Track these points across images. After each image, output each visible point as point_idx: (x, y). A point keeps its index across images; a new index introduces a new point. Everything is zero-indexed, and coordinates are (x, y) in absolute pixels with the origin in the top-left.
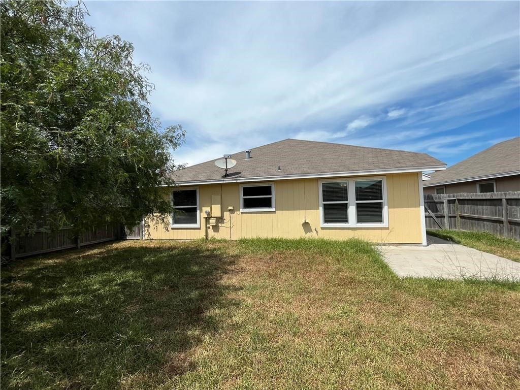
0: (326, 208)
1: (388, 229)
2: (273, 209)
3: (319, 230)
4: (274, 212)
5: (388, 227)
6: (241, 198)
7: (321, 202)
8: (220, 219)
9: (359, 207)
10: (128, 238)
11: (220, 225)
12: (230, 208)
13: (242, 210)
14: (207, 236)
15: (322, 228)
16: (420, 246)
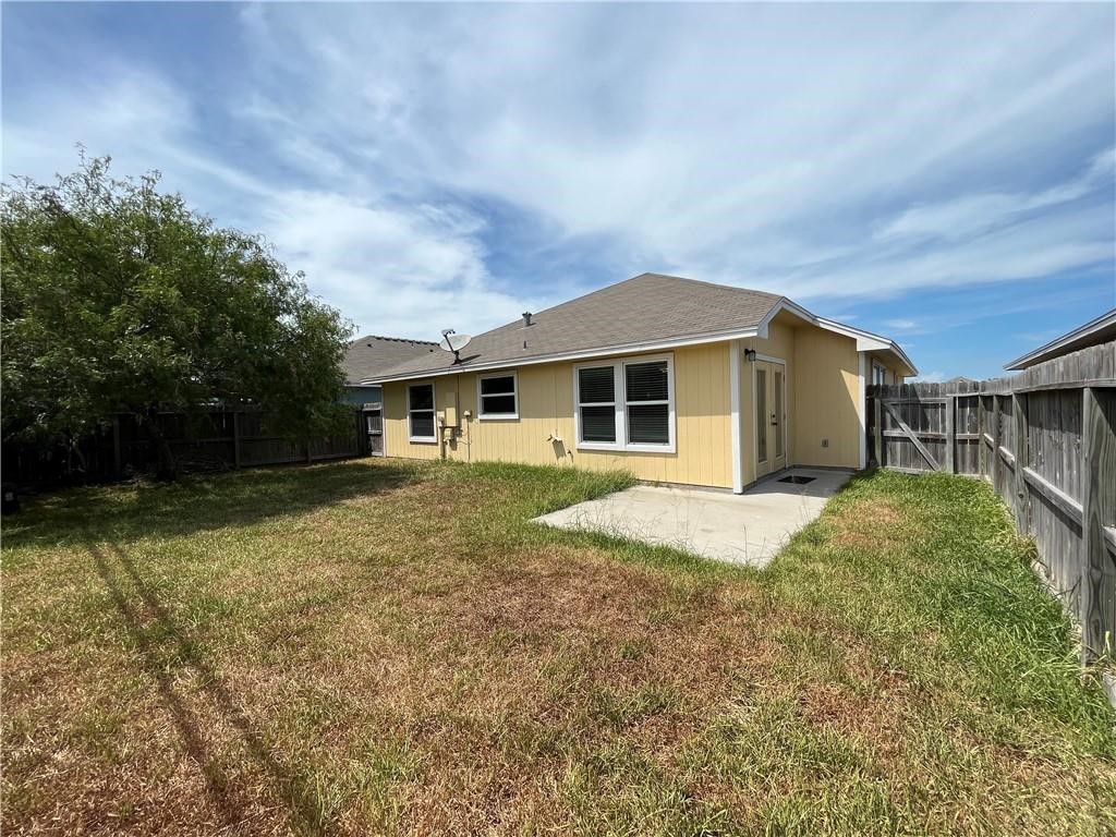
0: (585, 413)
1: (675, 455)
2: (515, 416)
3: (575, 452)
4: (517, 421)
5: (674, 451)
6: (480, 396)
7: (578, 404)
8: (457, 431)
9: (632, 411)
10: (373, 453)
11: (458, 439)
12: (467, 413)
13: (480, 417)
14: (444, 455)
15: (580, 450)
16: (729, 493)
